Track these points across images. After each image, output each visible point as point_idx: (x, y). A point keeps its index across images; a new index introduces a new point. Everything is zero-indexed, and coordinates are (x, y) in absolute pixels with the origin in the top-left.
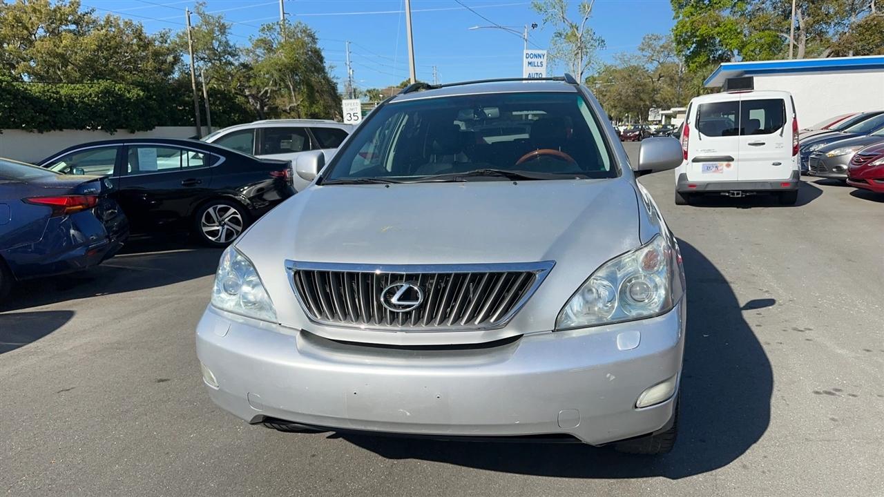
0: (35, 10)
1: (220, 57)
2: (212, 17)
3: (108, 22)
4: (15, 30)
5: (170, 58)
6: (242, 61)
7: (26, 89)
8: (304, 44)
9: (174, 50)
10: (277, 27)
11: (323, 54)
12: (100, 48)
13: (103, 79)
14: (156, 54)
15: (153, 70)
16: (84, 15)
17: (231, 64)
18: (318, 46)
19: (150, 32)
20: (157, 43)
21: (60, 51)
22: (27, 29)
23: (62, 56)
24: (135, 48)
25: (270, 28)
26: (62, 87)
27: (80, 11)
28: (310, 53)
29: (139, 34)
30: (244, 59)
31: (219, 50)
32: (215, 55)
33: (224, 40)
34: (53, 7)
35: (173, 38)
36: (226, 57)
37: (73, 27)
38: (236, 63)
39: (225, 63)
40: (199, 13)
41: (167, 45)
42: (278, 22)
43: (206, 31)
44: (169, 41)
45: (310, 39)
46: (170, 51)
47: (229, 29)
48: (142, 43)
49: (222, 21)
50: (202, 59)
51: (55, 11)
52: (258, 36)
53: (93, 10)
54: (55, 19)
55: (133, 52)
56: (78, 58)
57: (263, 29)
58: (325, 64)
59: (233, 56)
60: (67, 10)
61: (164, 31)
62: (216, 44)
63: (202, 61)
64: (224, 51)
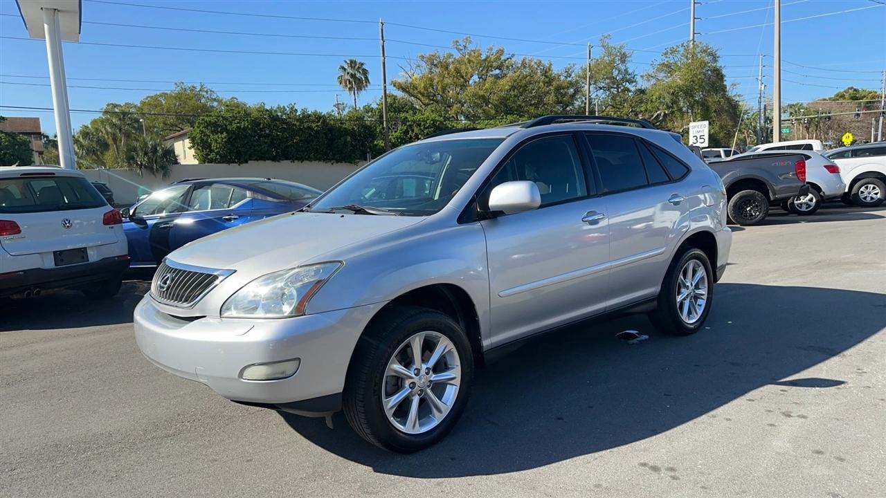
0: (470, 61)
1: (618, 85)
2: (615, 48)
3: (524, 63)
4: (455, 79)
5: (571, 91)
6: (639, 87)
7: (453, 126)
8: (703, 64)
9: (577, 82)
10: (681, 50)
11: (724, 72)
12: (513, 88)
13: (510, 114)
14: (558, 89)
15: (554, 102)
16: (505, 61)
17: (629, 90)
18: (718, 65)
19: (557, 70)
20: (562, 78)
21: (481, 93)
22: (463, 77)
23: (483, 97)
24: (541, 84)
25: (673, 51)
26: (479, 123)
27: (503, 58)
28: (709, 72)
29: (546, 73)
30: (642, 84)
31: (618, 78)
32: (614, 83)
33: (622, 67)
34: (483, 57)
35: (577, 71)
36: (624, 84)
37: (497, 72)
38: (633, 89)
39: (623, 91)
40: (604, 46)
41: (569, 79)
42: (682, 44)
43: (608, 61)
44: (573, 75)
45: (710, 58)
46: (571, 84)
47: (630, 57)
48: (547, 80)
49: (623, 51)
50: (601, 88)
51: (485, 60)
52: (661, 59)
53: (513, 55)
54: (485, 66)
55: (540, 88)
56: (494, 98)
57: (666, 54)
58: (725, 83)
59: (630, 82)
60: (493, 58)
61: (569, 66)
62: (615, 73)
63: (602, 91)
64: (624, 80)
